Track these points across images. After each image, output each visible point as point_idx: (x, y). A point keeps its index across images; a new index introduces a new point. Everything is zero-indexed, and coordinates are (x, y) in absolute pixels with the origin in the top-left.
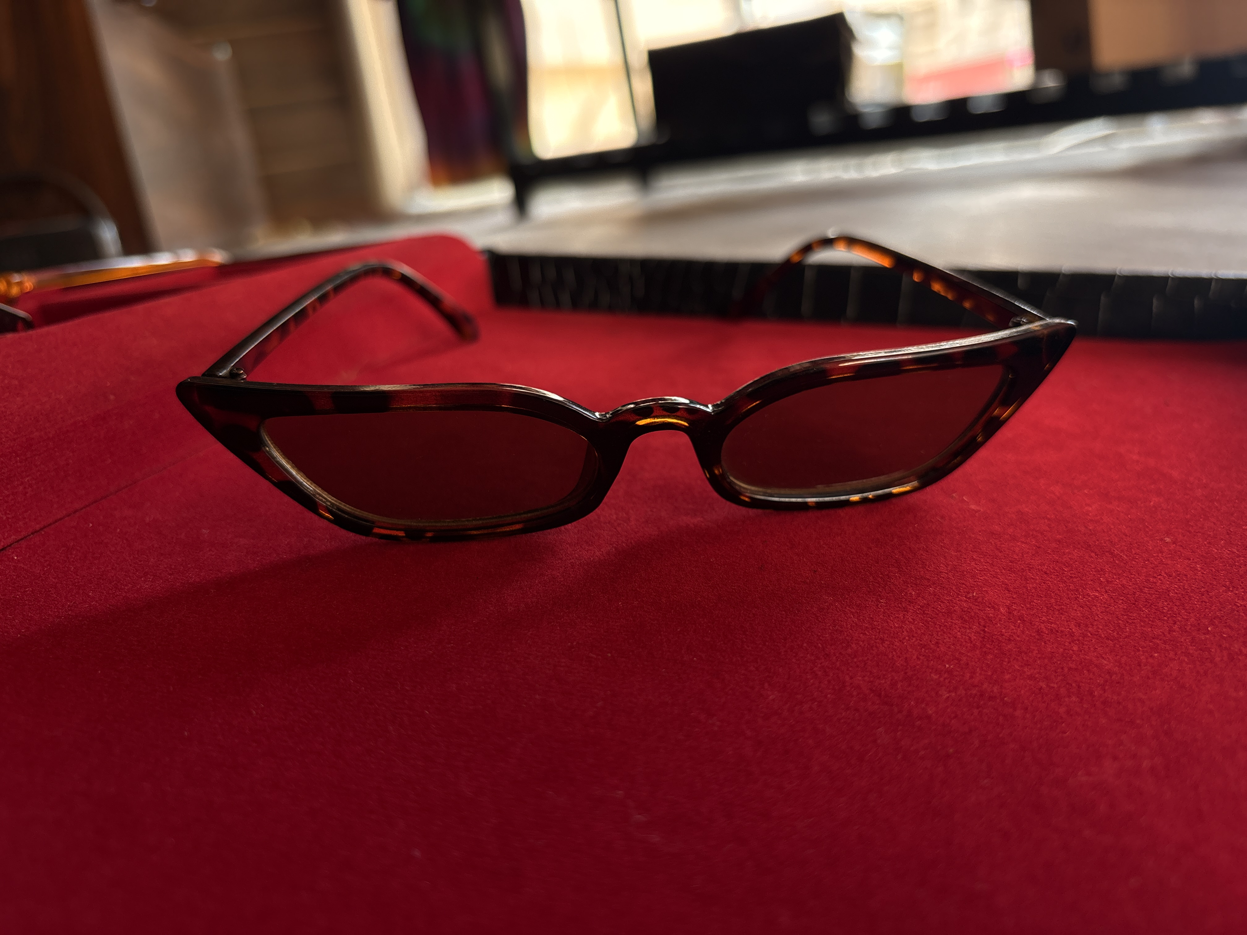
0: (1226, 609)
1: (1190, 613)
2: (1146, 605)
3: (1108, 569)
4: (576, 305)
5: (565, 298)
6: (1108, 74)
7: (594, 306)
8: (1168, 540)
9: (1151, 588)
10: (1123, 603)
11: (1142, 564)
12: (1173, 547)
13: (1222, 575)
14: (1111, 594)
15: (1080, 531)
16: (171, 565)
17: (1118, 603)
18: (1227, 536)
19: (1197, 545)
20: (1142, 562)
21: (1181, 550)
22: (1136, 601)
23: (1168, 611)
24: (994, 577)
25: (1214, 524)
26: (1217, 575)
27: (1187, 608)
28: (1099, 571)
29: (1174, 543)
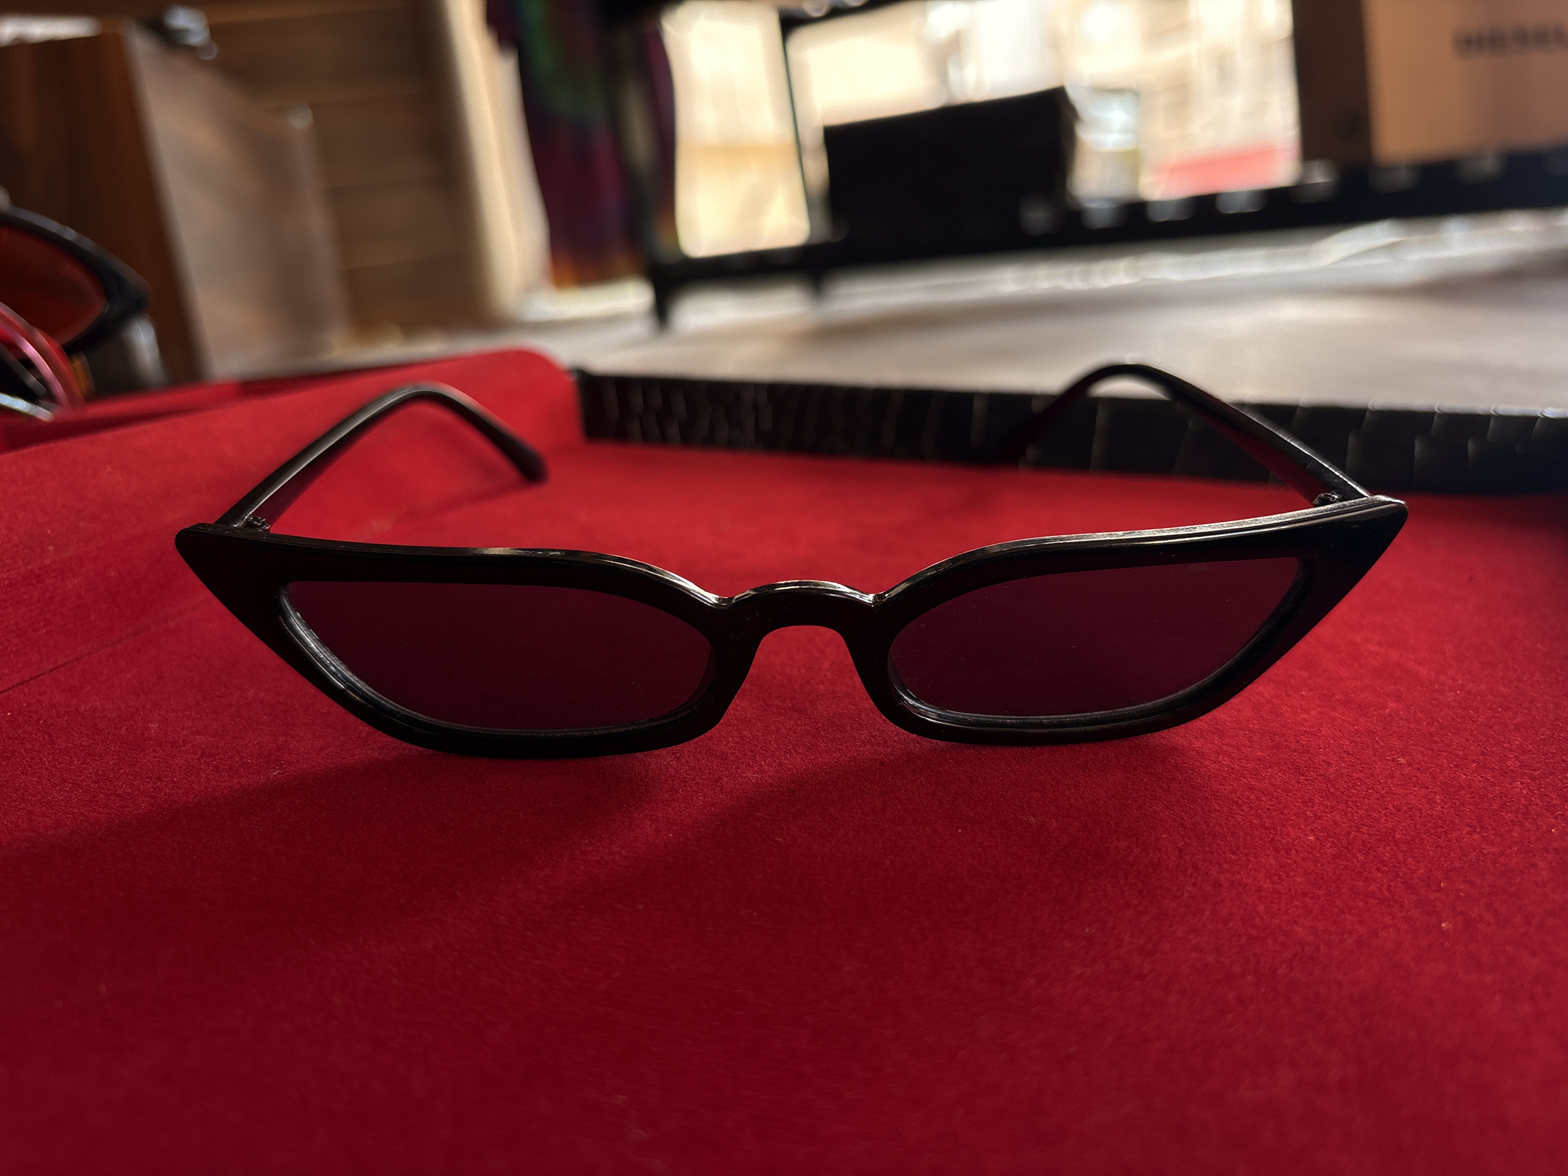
0: (1469, 857)
1: (1418, 862)
2: (1362, 850)
3: (1319, 800)
4: (687, 440)
5: (674, 431)
6: (1392, 169)
7: (710, 442)
8: (1402, 760)
9: (1371, 826)
10: (1332, 847)
11: (1364, 793)
12: (1407, 770)
13: (1468, 810)
14: (1318, 834)
15: (1290, 747)
16: (98, 770)
17: (1325, 846)
18: (1482, 757)
19: (1439, 769)
20: (1364, 790)
21: (1418, 774)
22: (1349, 844)
23: (1390, 858)
24: (1167, 808)
25: (1467, 740)
26: (1462, 809)
27: (1416, 855)
28: (1306, 802)
29: (1410, 765)
